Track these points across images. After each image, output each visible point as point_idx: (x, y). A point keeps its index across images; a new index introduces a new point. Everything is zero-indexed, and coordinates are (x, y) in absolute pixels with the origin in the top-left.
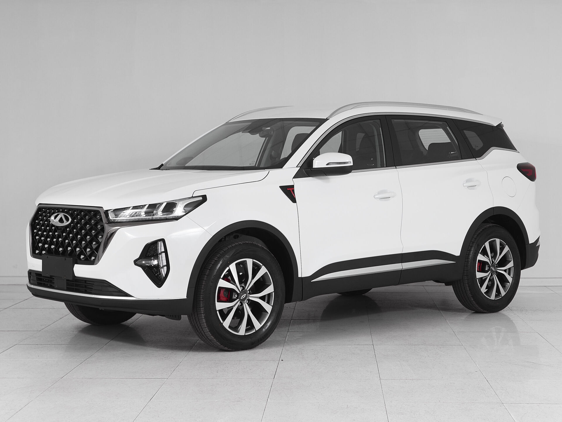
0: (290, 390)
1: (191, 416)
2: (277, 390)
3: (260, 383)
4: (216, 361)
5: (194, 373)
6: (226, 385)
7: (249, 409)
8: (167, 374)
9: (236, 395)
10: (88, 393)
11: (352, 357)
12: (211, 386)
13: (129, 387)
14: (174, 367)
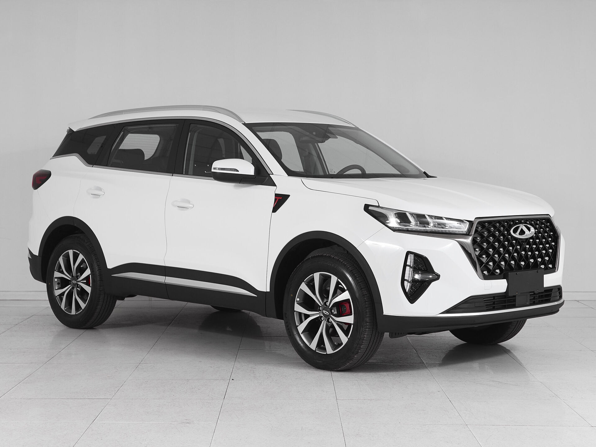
0: (242, 412)
1: (136, 438)
2: (227, 411)
3: (209, 404)
4: (162, 380)
5: (140, 394)
6: (174, 406)
7: (198, 431)
8: (111, 394)
9: (184, 416)
10: (27, 414)
11: (306, 376)
12: (158, 407)
13: (71, 408)
14: (118, 386)
